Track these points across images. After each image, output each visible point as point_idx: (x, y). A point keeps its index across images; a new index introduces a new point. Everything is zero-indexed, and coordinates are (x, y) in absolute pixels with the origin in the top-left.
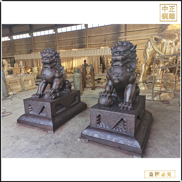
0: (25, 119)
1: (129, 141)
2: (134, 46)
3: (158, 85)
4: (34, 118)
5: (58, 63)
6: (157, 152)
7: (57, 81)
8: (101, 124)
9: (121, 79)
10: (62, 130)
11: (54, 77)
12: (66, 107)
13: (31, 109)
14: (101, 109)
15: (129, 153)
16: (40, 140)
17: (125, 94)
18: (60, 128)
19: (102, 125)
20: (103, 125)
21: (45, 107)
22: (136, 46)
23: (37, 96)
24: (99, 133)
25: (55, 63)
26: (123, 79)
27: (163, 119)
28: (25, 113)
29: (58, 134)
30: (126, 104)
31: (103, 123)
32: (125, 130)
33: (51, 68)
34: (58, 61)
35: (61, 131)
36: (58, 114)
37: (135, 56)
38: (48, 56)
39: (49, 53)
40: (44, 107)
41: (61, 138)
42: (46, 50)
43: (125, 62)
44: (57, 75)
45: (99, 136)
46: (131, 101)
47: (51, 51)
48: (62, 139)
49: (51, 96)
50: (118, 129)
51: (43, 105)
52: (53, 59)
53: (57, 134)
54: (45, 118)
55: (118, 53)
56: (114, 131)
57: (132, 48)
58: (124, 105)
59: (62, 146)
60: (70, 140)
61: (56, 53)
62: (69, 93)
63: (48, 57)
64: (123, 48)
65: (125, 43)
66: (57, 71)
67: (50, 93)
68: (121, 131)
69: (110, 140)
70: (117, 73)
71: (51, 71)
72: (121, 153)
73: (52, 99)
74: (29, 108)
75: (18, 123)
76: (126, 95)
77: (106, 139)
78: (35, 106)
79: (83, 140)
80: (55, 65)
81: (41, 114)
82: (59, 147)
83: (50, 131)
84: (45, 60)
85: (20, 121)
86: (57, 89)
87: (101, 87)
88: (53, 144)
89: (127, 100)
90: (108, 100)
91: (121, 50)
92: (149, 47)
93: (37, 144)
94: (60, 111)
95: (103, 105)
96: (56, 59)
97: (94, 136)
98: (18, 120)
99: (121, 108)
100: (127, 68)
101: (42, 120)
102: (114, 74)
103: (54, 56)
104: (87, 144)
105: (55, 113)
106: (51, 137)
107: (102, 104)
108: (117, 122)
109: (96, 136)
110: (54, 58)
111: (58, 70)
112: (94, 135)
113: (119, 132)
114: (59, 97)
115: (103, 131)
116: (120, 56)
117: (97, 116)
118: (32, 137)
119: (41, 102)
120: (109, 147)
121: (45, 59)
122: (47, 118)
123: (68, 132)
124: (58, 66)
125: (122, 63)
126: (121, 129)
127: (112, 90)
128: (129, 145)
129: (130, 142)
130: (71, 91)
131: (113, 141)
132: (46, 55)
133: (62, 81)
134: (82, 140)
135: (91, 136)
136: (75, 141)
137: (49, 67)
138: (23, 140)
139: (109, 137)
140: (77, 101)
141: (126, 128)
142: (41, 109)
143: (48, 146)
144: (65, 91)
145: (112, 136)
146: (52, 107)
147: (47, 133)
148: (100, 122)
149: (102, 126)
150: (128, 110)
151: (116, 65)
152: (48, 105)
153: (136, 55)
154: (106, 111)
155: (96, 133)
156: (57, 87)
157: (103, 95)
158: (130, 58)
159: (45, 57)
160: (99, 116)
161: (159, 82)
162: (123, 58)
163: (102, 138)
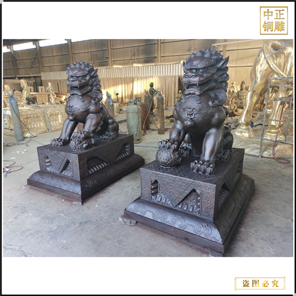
0: (39, 179)
1: (202, 229)
2: (224, 58)
3: (273, 131)
4: (52, 178)
5: (94, 88)
6: (253, 250)
7: (92, 119)
8: (158, 195)
9: (198, 119)
11: (87, 112)
12: (106, 163)
13: (49, 164)
14: (159, 169)
15: (203, 249)
16: (58, 216)
17: (203, 145)
18: (94, 198)
19: (160, 197)
20: (163, 198)
21: (71, 161)
22: (227, 60)
23: (59, 142)
24: (154, 210)
25: (89, 88)
26: (200, 119)
27: (274, 192)
28: (39, 170)
29: (89, 208)
30: (203, 163)
31: (162, 195)
32: (199, 209)
33: (82, 95)
34: (95, 84)
35: (95, 203)
36: (92, 173)
37: (226, 78)
38: (78, 75)
39: (80, 69)
40: (68, 162)
41: (93, 214)
42: (74, 65)
43: (206, 88)
44: (92, 108)
45: (153, 217)
46: (213, 158)
47: (82, 67)
48: (94, 216)
49: (81, 144)
50: (186, 206)
51: (66, 157)
52: (86, 79)
53: (87, 207)
54: (71, 180)
55: (194, 71)
56: (179, 210)
57: (220, 63)
58: (199, 165)
59: (91, 229)
60: (107, 219)
61: (92, 70)
62: (113, 139)
63: (78, 77)
64: (202, 62)
65: (208, 54)
66: (93, 101)
67: (79, 138)
68: (191, 210)
69: (171, 225)
70: (190, 109)
71: (82, 101)
72: (188, 247)
73: (81, 148)
74: (46, 161)
75: (28, 184)
76: (205, 148)
77: (165, 223)
78: (55, 158)
79: (128, 221)
80: (91, 91)
81: (64, 172)
82: (87, 229)
83: (76, 201)
84: (73, 81)
85: (31, 182)
86: (91, 132)
88: (78, 224)
89: (207, 157)
90: (172, 156)
91: (199, 66)
92: (261, 62)
93: (52, 223)
94: (96, 168)
95: (163, 163)
96: (90, 81)
97: (145, 216)
98: (28, 180)
99: (195, 171)
100: (209, 98)
101: (66, 183)
102: (184, 110)
103: (87, 74)
104: (134, 228)
105: (88, 171)
106: (76, 211)
107: (162, 161)
108: (186, 195)
109: (149, 215)
110: (88, 78)
111: (95, 100)
112: (145, 213)
113: (188, 212)
114: (95, 145)
115: (160, 209)
116: (196, 76)
117: (153, 182)
118: (46, 211)
119: (63, 153)
120: (170, 236)
121: (72, 79)
122: (73, 180)
123: (106, 205)
124: (95, 92)
125: (200, 90)
126: (192, 207)
127: (181, 137)
128: (203, 235)
129: (205, 232)
130: (118, 135)
131: (177, 226)
132: (75, 72)
133: (102, 118)
134: (125, 220)
135: (140, 216)
136: (114, 222)
137: (80, 94)
138: (31, 215)
139: (170, 219)
140: (128, 154)
141: (200, 206)
142: (64, 164)
143: (68, 227)
144: (107, 135)
145: (176, 218)
146: (82, 162)
147: (72, 205)
148: (157, 192)
149: (159, 200)
150: (207, 174)
151: (189, 94)
152: (74, 159)
153: (228, 75)
154: (167, 174)
155: (148, 211)
156: (92, 128)
157: (164, 147)
158: (216, 81)
159: (72, 76)
160: (156, 182)
161: (274, 124)
162: (202, 81)
163: (159, 220)
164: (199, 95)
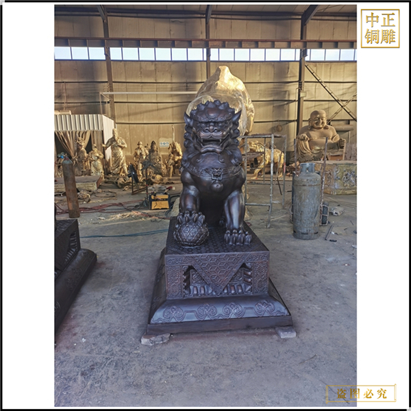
1: (264, 307)
8: (191, 287)
10: (75, 334)
19: (195, 289)
20: (199, 289)
24: (195, 309)
26: (228, 180)
30: (238, 232)
31: (196, 285)
32: (250, 287)
35: (74, 337)
41: (89, 353)
43: (225, 145)
45: (197, 316)
48: (94, 354)
50: (232, 288)
53: (67, 348)
55: (213, 125)
56: (227, 295)
57: (234, 117)
58: (236, 235)
59: (110, 374)
60: (120, 351)
68: (240, 291)
69: (225, 317)
77: (217, 318)
82: (105, 376)
87: (91, 209)
88: (80, 378)
90: (203, 230)
91: (219, 119)
97: (185, 320)
99: (231, 243)
102: (207, 170)
104: (171, 345)
108: (233, 274)
112: (183, 317)
113: (238, 295)
115: (203, 303)
116: (219, 131)
117: (185, 270)
123: (97, 333)
125: (222, 146)
126: (239, 287)
128: (266, 315)
129: (268, 309)
131: (232, 316)
134: (153, 338)
135: (177, 323)
136: (136, 349)
139: (220, 311)
140: (74, 250)
141: (252, 282)
145: (228, 307)
148: (190, 283)
149: (195, 292)
150: (246, 243)
151: (208, 151)
155: (187, 312)
160: (191, 268)
162: (224, 136)
163: (207, 318)
164: (220, 153)
